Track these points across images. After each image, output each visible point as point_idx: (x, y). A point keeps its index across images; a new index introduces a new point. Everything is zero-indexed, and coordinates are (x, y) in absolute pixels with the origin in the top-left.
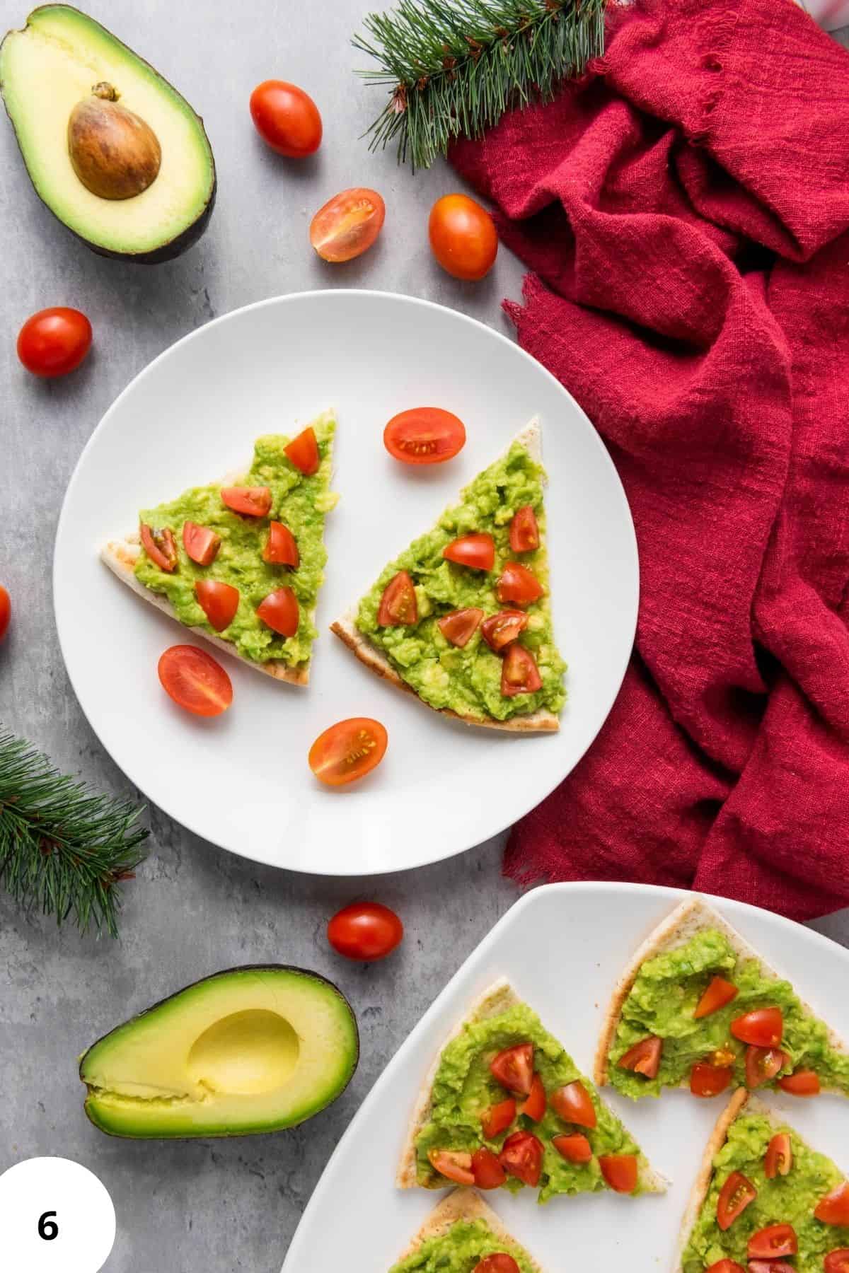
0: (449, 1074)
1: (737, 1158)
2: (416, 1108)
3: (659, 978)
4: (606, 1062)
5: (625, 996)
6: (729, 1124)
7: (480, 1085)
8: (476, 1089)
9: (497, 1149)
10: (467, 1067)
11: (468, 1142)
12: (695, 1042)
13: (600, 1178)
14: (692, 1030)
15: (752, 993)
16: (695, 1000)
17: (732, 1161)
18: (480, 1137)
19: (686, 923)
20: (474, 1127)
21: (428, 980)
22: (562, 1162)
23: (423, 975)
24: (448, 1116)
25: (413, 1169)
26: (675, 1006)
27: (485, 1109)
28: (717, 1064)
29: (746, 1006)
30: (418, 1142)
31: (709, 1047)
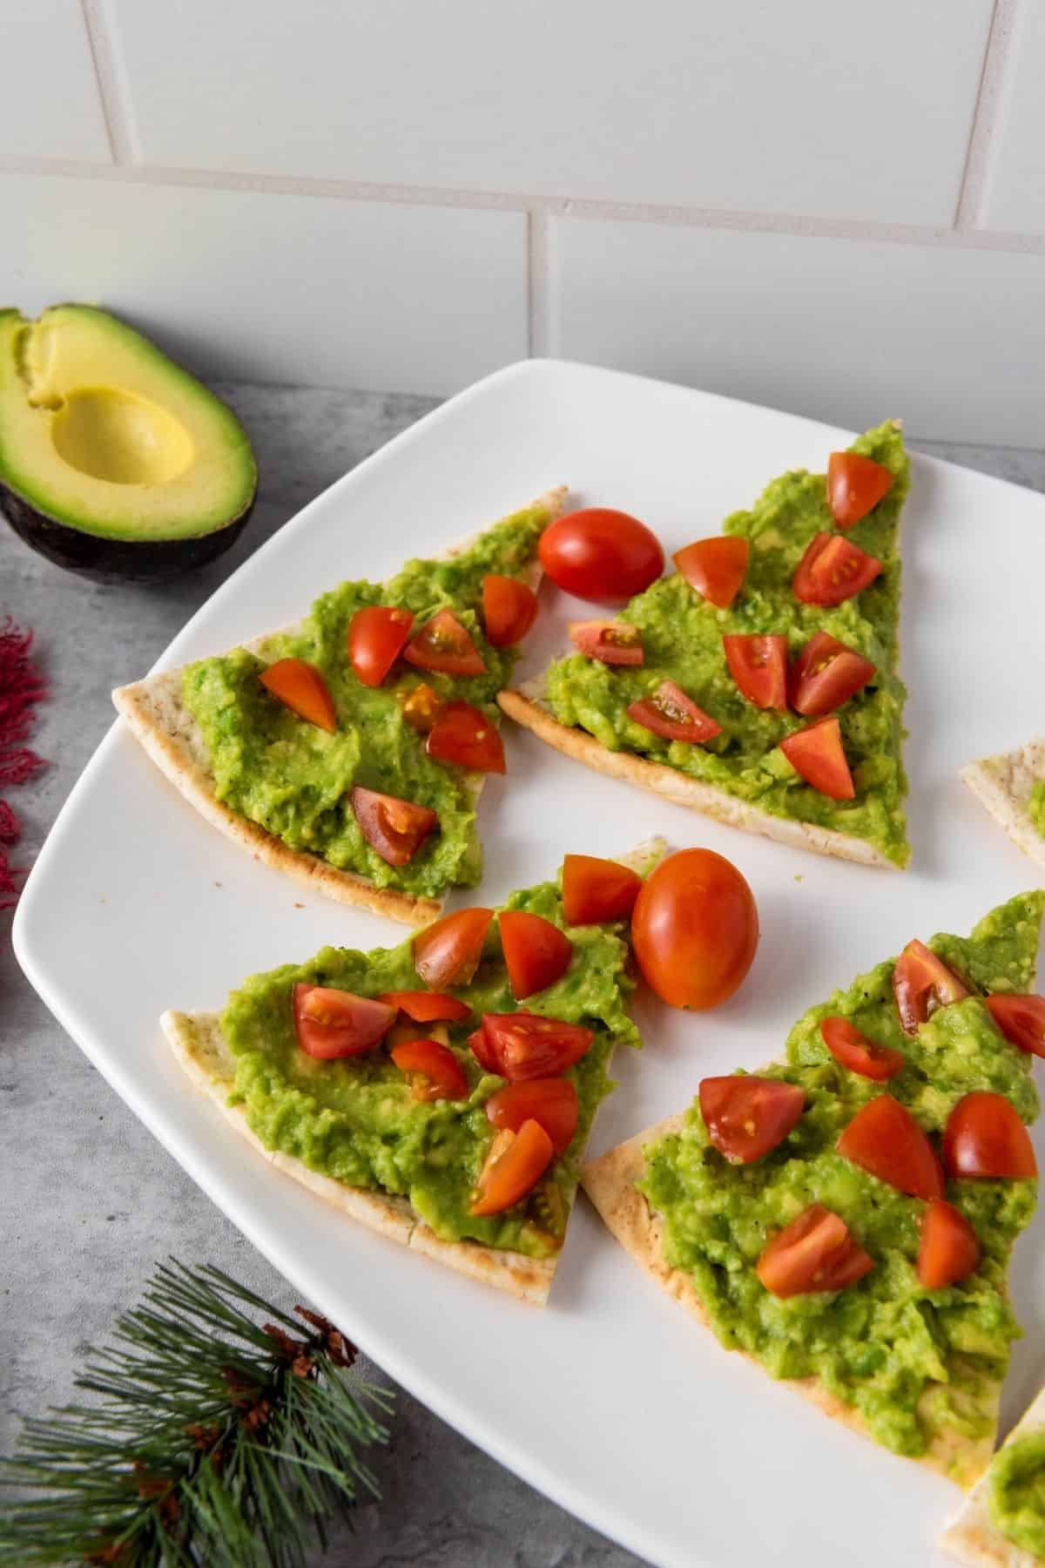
0: (300, 1132)
1: (601, 703)
2: (380, 1227)
3: (239, 765)
4: (394, 890)
5: (263, 833)
6: (556, 722)
7: (357, 1094)
8: (363, 1100)
9: (487, 1081)
10: (295, 1095)
11: (471, 1137)
12: (378, 739)
13: (606, 931)
14: (354, 737)
15: (319, 645)
16: (304, 730)
17: (608, 713)
18: (459, 1106)
19: (160, 718)
20: (435, 1113)
21: (190, 1213)
22: (561, 988)
23: (179, 1221)
24: (394, 1153)
25: (513, 1259)
26: (305, 758)
27: (406, 1088)
28: (426, 712)
29: (339, 663)
30: (445, 1232)
31: (394, 721)
